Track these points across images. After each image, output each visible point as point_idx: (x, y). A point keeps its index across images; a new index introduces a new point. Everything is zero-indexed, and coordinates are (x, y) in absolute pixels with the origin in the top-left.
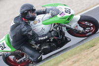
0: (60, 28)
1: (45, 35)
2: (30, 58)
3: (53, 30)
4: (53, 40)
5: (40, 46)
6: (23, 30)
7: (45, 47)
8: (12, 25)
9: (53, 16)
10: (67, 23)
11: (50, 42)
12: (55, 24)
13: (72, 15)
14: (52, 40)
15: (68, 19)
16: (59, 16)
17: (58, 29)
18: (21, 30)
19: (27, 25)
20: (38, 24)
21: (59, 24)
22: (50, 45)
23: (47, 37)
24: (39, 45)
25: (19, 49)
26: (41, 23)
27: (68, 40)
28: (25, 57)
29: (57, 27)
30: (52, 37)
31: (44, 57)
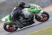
22: (27, 23)
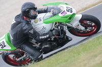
0: (61, 27)
1: (47, 34)
2: (31, 57)
3: (54, 29)
4: (54, 39)
5: (41, 45)
6: (24, 28)
7: (46, 46)
8: (13, 23)
9: (54, 15)
10: (69, 22)
11: (51, 41)
12: (56, 23)
13: (74, 14)
14: (52, 39)
15: (70, 18)
16: (60, 15)
17: (59, 27)
18: (22, 28)
19: (28, 23)
20: (39, 22)
21: (60, 23)
22: (51, 44)
23: (48, 36)
24: (39, 44)
25: (20, 48)
26: (42, 22)
27: (69, 39)
28: (25, 56)
29: (58, 26)
30: (53, 36)
31: (44, 56)
